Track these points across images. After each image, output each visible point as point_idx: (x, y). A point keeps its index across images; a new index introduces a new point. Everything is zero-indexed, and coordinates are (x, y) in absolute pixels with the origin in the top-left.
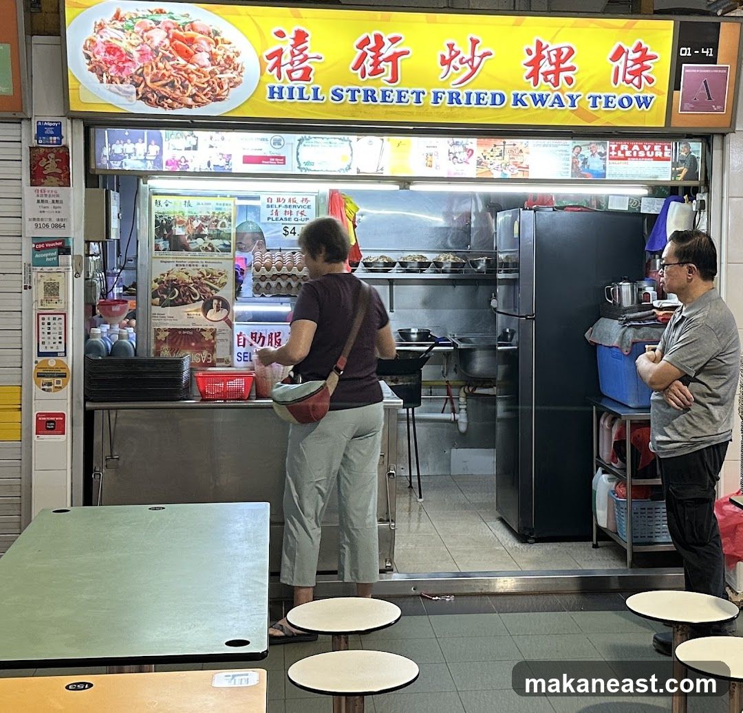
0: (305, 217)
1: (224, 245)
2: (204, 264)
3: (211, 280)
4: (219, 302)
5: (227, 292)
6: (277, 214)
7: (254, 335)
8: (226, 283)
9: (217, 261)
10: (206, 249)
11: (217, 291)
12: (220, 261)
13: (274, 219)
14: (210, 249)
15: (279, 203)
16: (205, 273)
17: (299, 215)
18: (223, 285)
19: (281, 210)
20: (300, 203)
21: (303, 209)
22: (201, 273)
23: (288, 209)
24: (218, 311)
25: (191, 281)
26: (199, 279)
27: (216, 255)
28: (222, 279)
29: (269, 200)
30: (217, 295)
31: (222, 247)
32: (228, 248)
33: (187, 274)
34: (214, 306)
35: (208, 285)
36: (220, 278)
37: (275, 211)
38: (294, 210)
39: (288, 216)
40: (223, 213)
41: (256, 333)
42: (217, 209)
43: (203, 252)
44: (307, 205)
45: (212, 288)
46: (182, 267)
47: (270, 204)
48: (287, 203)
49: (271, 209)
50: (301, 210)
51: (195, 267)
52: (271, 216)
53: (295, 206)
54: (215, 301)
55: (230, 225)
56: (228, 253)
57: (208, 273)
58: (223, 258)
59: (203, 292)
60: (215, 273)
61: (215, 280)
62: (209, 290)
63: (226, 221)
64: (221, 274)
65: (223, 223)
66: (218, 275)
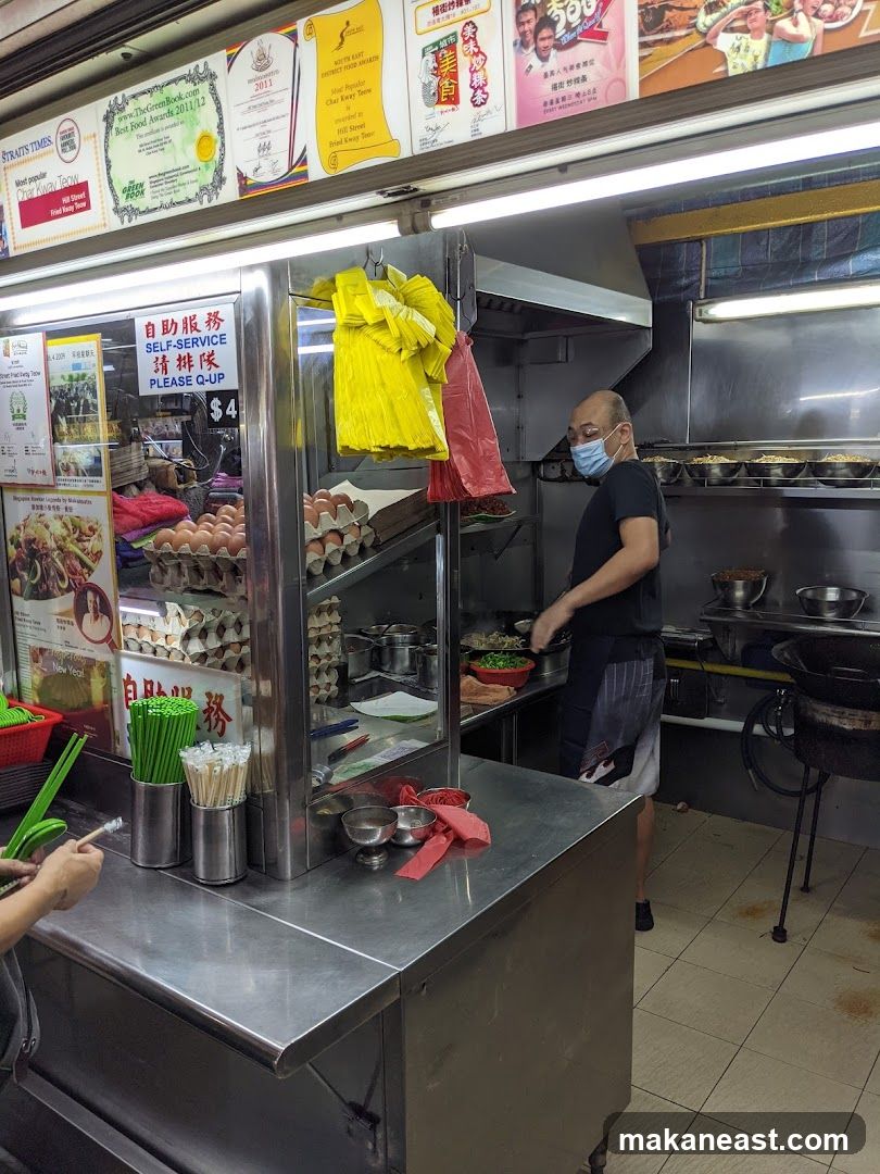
0: (218, 371)
1: (91, 456)
2: (68, 505)
3: (80, 545)
4: (95, 598)
5: (104, 575)
6: (165, 369)
7: (149, 687)
8: (101, 552)
9: (83, 498)
11: (91, 570)
12: (89, 498)
13: (161, 382)
14: (72, 468)
15: (169, 337)
16: (70, 527)
17: (205, 364)
18: (97, 556)
19: (172, 355)
20: (205, 332)
21: (212, 347)
22: (65, 526)
23: (184, 352)
24: (96, 618)
25: (53, 545)
26: (64, 539)
27: (81, 483)
28: (92, 544)
29: (150, 327)
30: (90, 580)
31: (89, 462)
32: (97, 465)
33: (47, 527)
34: (90, 606)
35: (78, 557)
36: (92, 540)
37: (160, 361)
38: (195, 352)
39: (184, 372)
40: (84, 375)
41: (151, 683)
42: (76, 367)
44: (218, 333)
45: (83, 564)
46: (40, 512)
47: (151, 341)
48: (180, 335)
49: (154, 355)
50: (207, 349)
51: (57, 512)
52: (155, 376)
53: (195, 342)
54: (90, 595)
55: (95, 407)
56: (98, 478)
57: (75, 527)
58: (90, 489)
59: (73, 572)
60: (85, 527)
61: (86, 544)
62: (79, 567)
63: (89, 397)
64: (91, 529)
65: (86, 401)
66: (88, 532)
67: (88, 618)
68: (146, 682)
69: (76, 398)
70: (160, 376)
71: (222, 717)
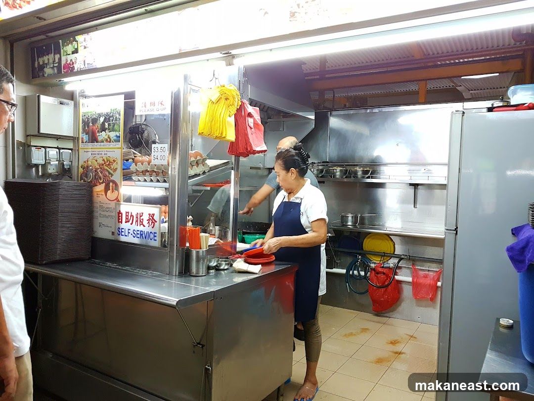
0: (164, 107)
1: (116, 136)
2: (106, 153)
3: (109, 166)
4: (113, 185)
5: (118, 176)
6: (145, 106)
8: (117, 168)
9: (112, 150)
10: (107, 140)
11: (112, 175)
12: (114, 150)
13: (144, 111)
14: (109, 140)
16: (106, 160)
17: (159, 104)
18: (115, 170)
19: (148, 102)
22: (104, 160)
23: (152, 101)
24: (113, 192)
25: (98, 167)
26: (103, 165)
27: (112, 145)
31: (115, 138)
32: (118, 139)
33: (96, 161)
34: (111, 188)
35: (107, 170)
36: (114, 164)
37: (144, 104)
38: (156, 101)
39: (152, 107)
40: (116, 109)
41: (128, 213)
42: (114, 106)
43: (105, 143)
45: (110, 173)
46: (94, 156)
51: (101, 155)
52: (142, 109)
54: (111, 184)
55: (120, 119)
56: (118, 143)
57: (107, 160)
58: (115, 147)
59: (105, 176)
60: (111, 160)
61: (111, 166)
62: (108, 174)
63: (117, 116)
64: (114, 161)
65: (116, 117)
66: (113, 162)
67: (109, 192)
68: (126, 213)
69: (112, 116)
70: (144, 108)
71: (153, 221)
